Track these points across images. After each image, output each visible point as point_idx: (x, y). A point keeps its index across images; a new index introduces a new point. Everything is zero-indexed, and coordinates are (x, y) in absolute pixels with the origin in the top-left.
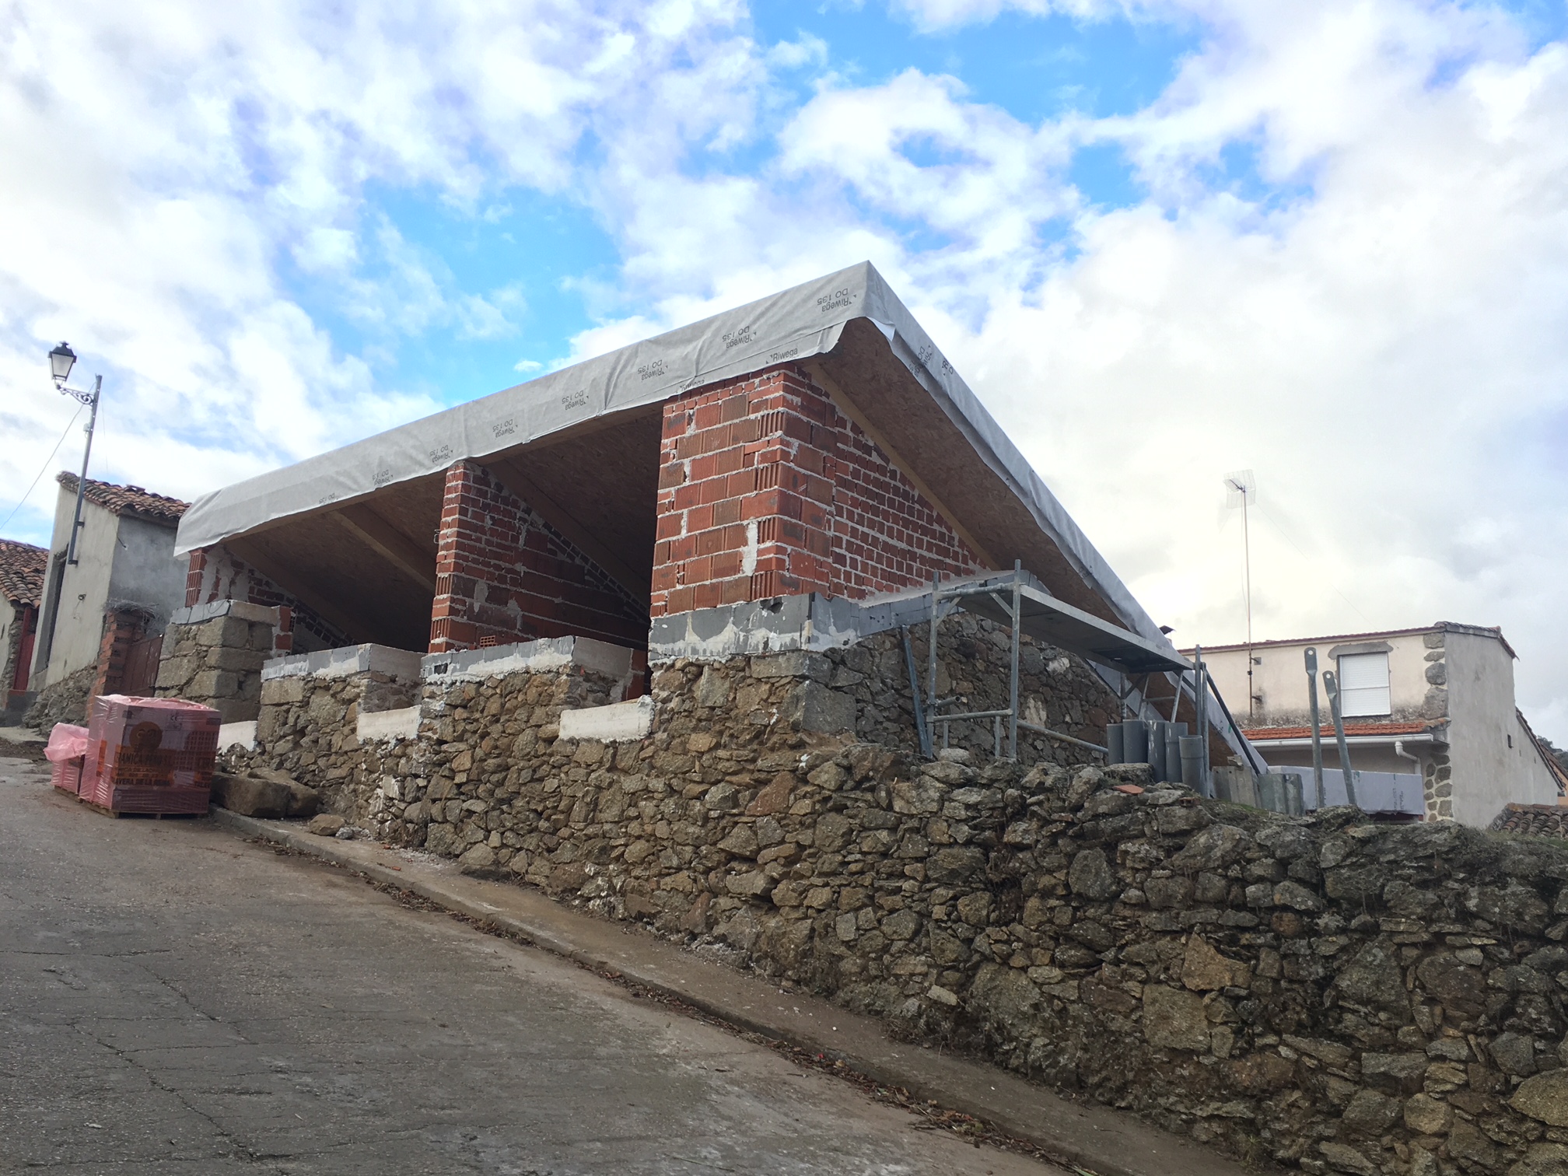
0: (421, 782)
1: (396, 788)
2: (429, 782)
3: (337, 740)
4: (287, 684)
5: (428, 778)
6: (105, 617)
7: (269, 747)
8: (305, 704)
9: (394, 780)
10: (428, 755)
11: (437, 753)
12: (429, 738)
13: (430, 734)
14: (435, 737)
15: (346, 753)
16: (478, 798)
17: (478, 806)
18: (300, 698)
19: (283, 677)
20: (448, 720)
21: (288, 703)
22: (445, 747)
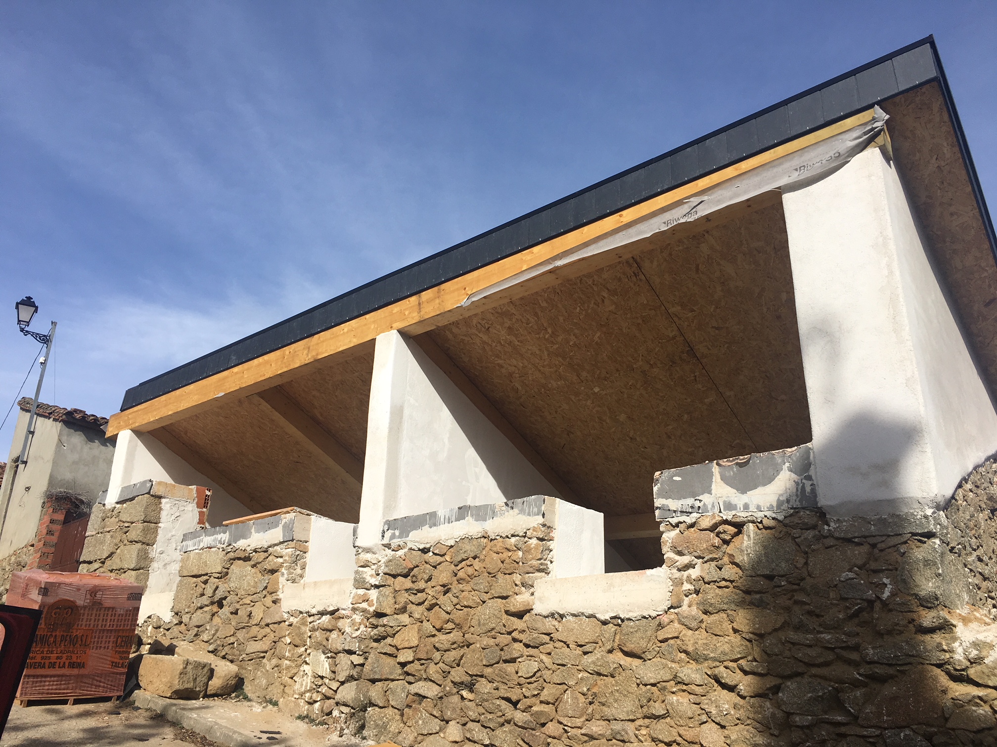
0: (357, 660)
1: (327, 665)
2: (366, 659)
3: (258, 613)
4: (205, 555)
5: (365, 654)
6: (44, 503)
7: (185, 619)
8: (223, 575)
9: (323, 656)
10: (362, 628)
11: (375, 627)
12: (364, 611)
13: (364, 605)
14: (372, 609)
15: (267, 625)
16: (428, 679)
17: (430, 690)
18: (219, 569)
19: (202, 549)
20: (387, 591)
21: (206, 574)
22: (385, 620)
